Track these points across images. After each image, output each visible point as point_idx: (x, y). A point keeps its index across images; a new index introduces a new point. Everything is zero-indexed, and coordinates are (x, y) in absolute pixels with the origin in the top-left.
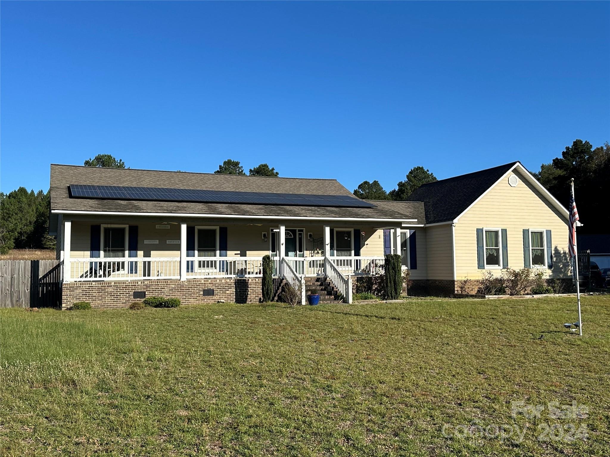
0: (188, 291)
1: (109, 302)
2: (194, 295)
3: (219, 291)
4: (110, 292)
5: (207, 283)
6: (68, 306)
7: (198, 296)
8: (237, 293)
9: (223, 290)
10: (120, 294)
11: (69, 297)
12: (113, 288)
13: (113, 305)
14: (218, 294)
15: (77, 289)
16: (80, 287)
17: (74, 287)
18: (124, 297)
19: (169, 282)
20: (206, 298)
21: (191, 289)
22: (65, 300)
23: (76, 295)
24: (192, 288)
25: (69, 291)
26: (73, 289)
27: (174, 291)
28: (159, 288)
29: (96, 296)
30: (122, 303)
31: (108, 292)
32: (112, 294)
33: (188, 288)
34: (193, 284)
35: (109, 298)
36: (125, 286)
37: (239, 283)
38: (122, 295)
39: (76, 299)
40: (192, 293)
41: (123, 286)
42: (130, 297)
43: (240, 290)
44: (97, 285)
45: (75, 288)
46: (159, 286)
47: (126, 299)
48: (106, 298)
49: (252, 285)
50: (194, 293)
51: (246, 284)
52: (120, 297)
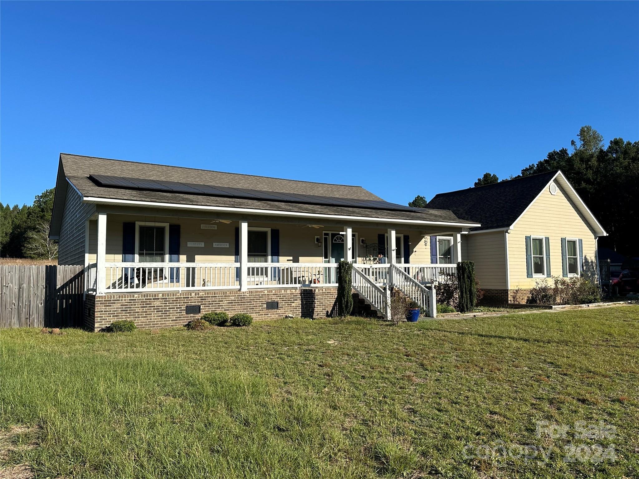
0: (250, 304)
1: (156, 319)
2: (257, 308)
3: (284, 304)
4: (157, 306)
5: (271, 295)
6: (103, 326)
7: (260, 310)
8: (304, 306)
9: (288, 303)
10: (169, 308)
11: (103, 314)
12: (160, 301)
13: (161, 324)
14: (283, 307)
15: (115, 303)
16: (119, 300)
17: (111, 300)
18: (174, 313)
19: (228, 293)
20: (269, 312)
21: (253, 302)
22: (99, 318)
23: (113, 311)
24: (254, 300)
25: (105, 306)
26: (109, 303)
27: (233, 304)
28: (216, 301)
29: (139, 312)
30: (172, 321)
31: (155, 307)
32: (159, 309)
33: (250, 300)
34: (256, 295)
35: (156, 314)
36: (176, 298)
37: (305, 293)
38: (172, 311)
39: (113, 316)
40: (254, 306)
41: (173, 298)
42: (181, 313)
43: (307, 302)
44: (140, 298)
45: (112, 302)
46: (217, 299)
47: (177, 315)
48: (151, 314)
49: (319, 296)
50: (257, 306)
51: (313, 295)
52: (169, 313)
